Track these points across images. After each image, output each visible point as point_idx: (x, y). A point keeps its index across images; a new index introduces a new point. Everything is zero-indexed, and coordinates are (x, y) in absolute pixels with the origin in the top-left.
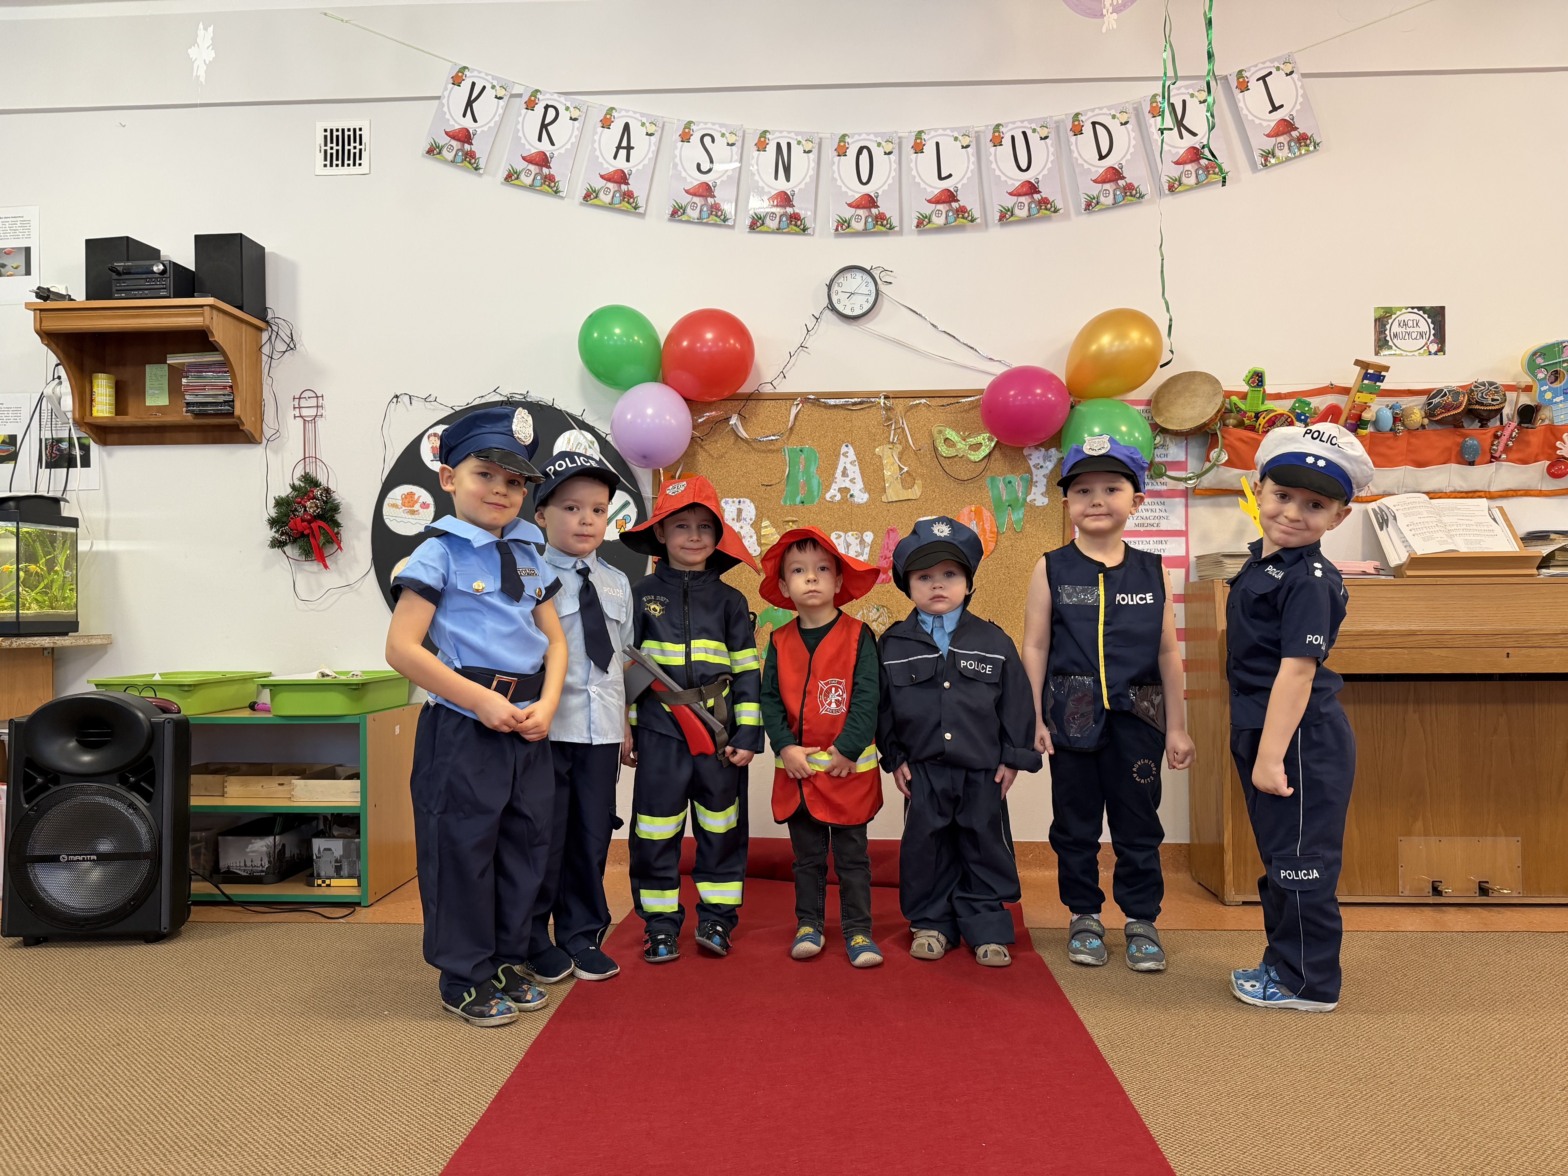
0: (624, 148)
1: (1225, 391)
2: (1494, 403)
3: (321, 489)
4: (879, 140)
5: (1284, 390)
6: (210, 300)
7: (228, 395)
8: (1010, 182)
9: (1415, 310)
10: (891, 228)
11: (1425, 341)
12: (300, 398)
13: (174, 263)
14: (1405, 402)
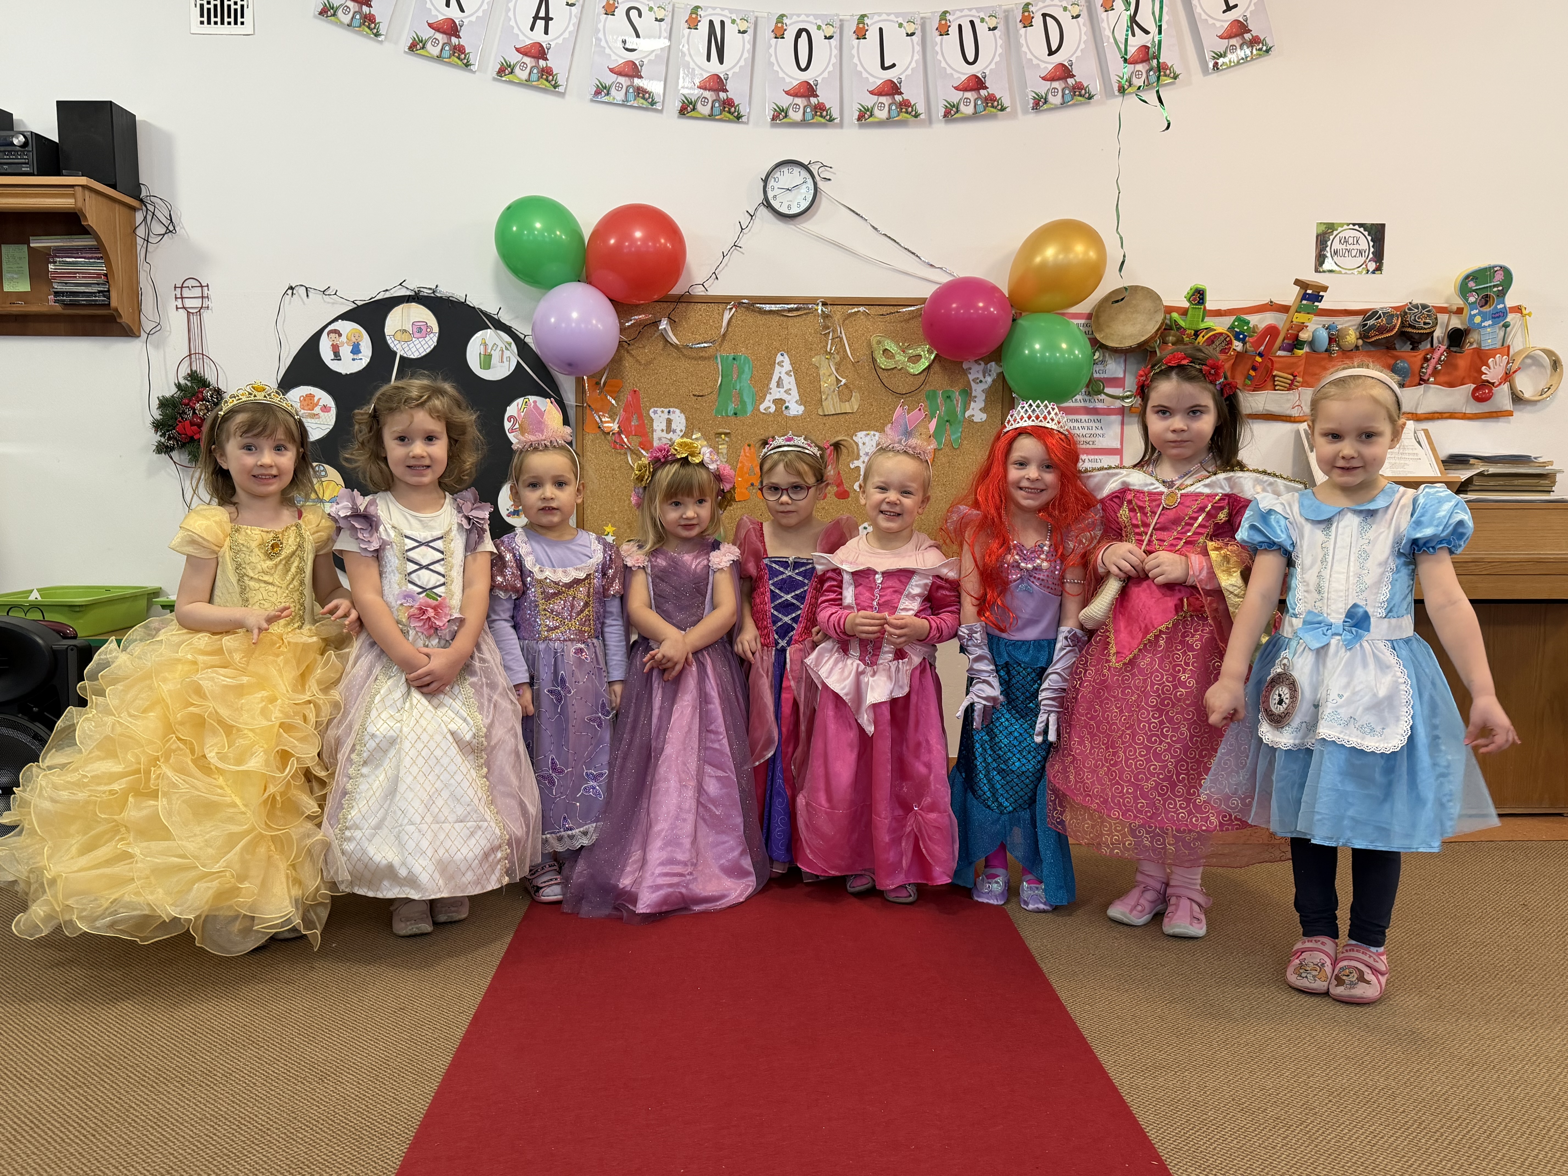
0: (541, 18)
1: (1166, 307)
2: (1426, 327)
3: (210, 390)
4: (819, 22)
5: (1224, 307)
6: (83, 180)
7: (103, 284)
8: (956, 75)
9: (1357, 227)
10: (831, 120)
11: (1364, 259)
12: (182, 287)
13: (36, 134)
14: (1342, 323)
